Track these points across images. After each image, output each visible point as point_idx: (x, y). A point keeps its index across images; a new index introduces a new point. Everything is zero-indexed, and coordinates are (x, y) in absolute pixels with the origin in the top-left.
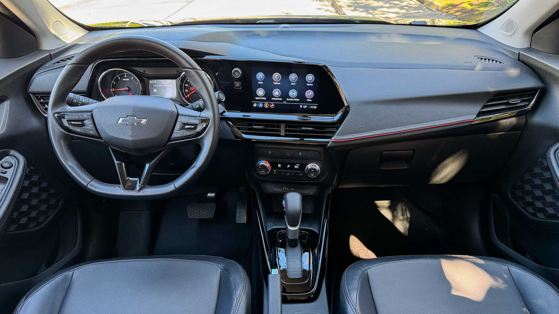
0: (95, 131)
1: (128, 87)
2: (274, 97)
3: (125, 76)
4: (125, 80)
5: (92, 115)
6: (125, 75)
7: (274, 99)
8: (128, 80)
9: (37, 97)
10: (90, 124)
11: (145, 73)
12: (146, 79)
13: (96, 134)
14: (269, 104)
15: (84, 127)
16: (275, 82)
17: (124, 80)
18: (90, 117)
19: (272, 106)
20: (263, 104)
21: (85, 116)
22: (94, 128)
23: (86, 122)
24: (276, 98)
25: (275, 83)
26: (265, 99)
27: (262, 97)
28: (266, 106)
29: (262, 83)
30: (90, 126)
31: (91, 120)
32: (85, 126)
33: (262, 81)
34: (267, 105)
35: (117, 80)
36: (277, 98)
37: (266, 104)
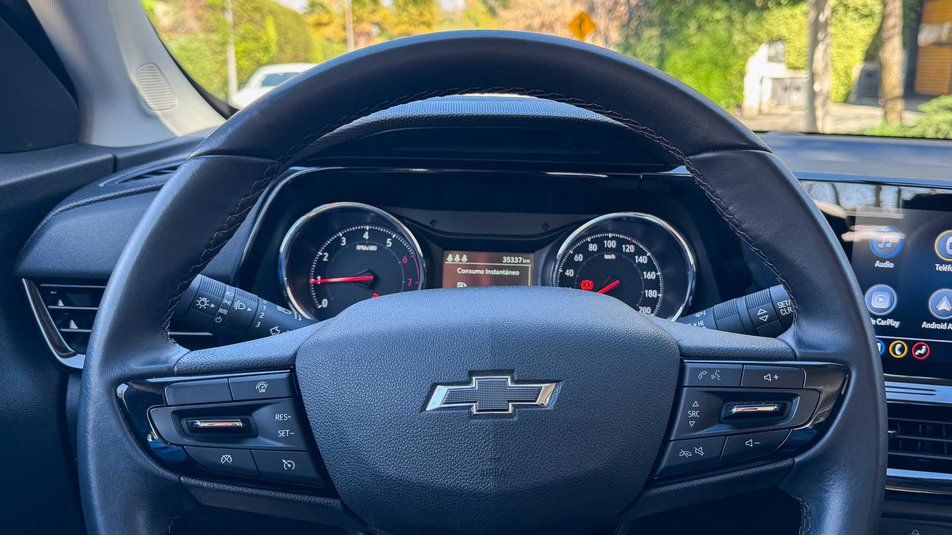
0: (306, 457)
1: (370, 271)
2: (931, 319)
3: (366, 236)
4: (364, 248)
5: (293, 381)
6: (367, 233)
7: (933, 326)
8: (373, 248)
9: (45, 292)
10: (283, 425)
11: (436, 227)
12: (435, 248)
13: (311, 472)
14: (910, 344)
15: (251, 443)
16: (942, 263)
17: (359, 247)
18: (284, 391)
19: (922, 351)
20: (887, 343)
21: (262, 388)
22: (301, 445)
23: (262, 415)
24: (939, 321)
25: (939, 268)
26: (896, 324)
27: (884, 318)
28: (898, 352)
29: (891, 265)
30: (282, 435)
31: (287, 404)
32: (256, 436)
33: (891, 260)
34: (902, 350)
35: (334, 248)
36: (944, 321)
37: (898, 346)
